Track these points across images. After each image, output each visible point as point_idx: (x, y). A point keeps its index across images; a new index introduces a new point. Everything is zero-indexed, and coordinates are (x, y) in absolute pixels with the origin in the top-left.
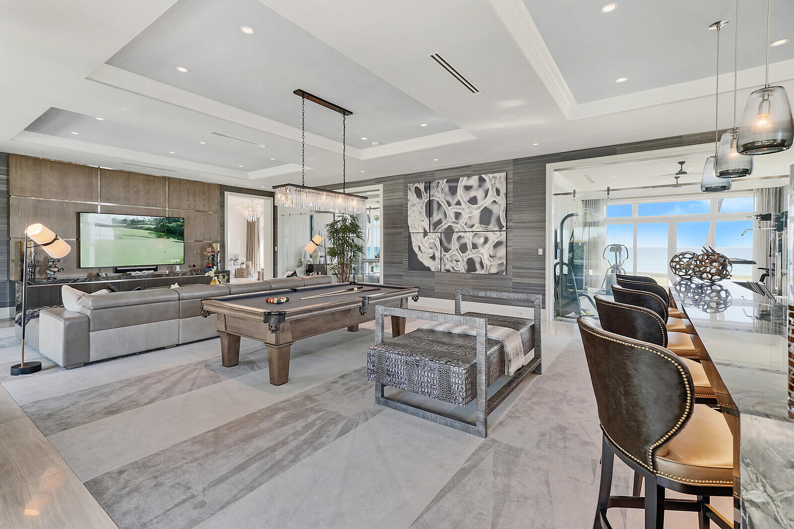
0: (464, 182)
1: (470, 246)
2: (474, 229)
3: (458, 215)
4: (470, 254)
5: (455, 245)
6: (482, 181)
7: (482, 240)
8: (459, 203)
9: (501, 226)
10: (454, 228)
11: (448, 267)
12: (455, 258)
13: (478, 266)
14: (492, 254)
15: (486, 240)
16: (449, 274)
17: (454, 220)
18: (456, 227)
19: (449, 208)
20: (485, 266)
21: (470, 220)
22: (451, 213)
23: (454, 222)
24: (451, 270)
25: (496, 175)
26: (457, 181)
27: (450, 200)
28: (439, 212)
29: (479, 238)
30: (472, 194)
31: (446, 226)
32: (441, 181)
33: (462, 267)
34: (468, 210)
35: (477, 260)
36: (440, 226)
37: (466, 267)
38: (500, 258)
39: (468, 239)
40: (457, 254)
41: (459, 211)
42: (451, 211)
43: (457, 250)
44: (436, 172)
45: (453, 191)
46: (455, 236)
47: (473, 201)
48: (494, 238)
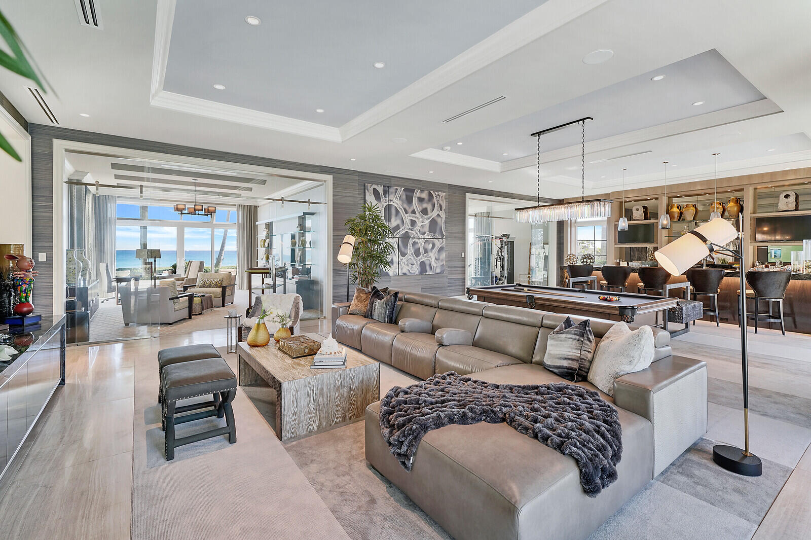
0: (417, 194)
1: (422, 251)
2: (425, 236)
3: (413, 223)
4: (422, 258)
5: (410, 250)
6: (430, 195)
7: (431, 246)
8: (414, 212)
9: (443, 236)
10: (410, 234)
11: (405, 271)
12: (410, 262)
13: (428, 268)
14: (437, 257)
15: (434, 245)
16: (405, 277)
17: (410, 227)
18: (413, 234)
19: (406, 215)
20: (432, 267)
21: (423, 228)
22: (407, 220)
23: (410, 229)
24: (408, 274)
25: (440, 193)
26: (413, 191)
27: (407, 208)
28: (397, 218)
29: (429, 244)
30: (425, 205)
31: (404, 232)
32: (399, 188)
33: (416, 270)
34: (421, 219)
35: (427, 263)
36: (398, 231)
37: (419, 269)
38: (442, 261)
39: (421, 243)
40: (412, 258)
41: (414, 219)
42: (407, 218)
43: (412, 254)
44: (393, 178)
45: (409, 200)
46: (411, 241)
47: (425, 212)
48: (438, 244)
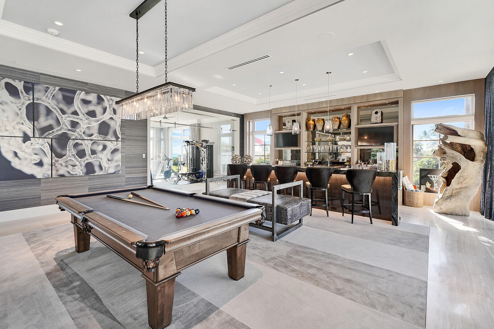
0: (80, 95)
1: (88, 152)
2: (93, 137)
3: (74, 125)
4: (89, 158)
5: (70, 151)
6: (100, 100)
7: (101, 147)
8: (75, 113)
9: (117, 138)
10: (70, 135)
11: (61, 172)
12: (71, 163)
13: (97, 169)
14: (110, 158)
15: (105, 147)
16: (63, 178)
17: (70, 128)
18: (73, 135)
19: (63, 116)
20: (103, 168)
21: (89, 129)
22: (66, 121)
23: (69, 130)
24: (67, 174)
25: (113, 98)
26: (74, 92)
27: (65, 108)
28: (49, 117)
29: (98, 145)
30: (91, 108)
31: (60, 132)
32: (51, 88)
33: (79, 170)
34: (87, 121)
35: (96, 164)
36: (51, 132)
37: (85, 170)
38: (117, 161)
39: (87, 145)
40: (73, 159)
41: (76, 120)
42: (66, 120)
43: (73, 155)
44: (41, 76)
45: (69, 101)
46: (71, 143)
47: (92, 114)
48: (111, 146)
